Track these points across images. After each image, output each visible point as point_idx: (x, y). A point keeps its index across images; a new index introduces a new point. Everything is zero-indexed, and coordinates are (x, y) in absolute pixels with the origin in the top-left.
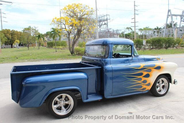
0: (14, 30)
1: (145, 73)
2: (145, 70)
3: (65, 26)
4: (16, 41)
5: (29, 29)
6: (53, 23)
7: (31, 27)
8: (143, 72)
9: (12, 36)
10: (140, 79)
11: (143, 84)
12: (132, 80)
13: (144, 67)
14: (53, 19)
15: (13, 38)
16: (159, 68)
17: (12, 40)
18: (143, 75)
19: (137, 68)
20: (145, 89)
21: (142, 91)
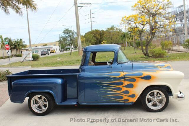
0: (103, 30)
1: (127, 83)
2: (125, 79)
3: (136, 25)
4: (103, 41)
5: (112, 28)
6: (123, 22)
7: (115, 27)
8: (123, 81)
9: (101, 36)
10: (120, 89)
11: (124, 94)
12: (108, 88)
13: (124, 75)
14: (123, 18)
15: (102, 39)
16: (148, 78)
17: (101, 40)
18: (124, 85)
19: (114, 77)
20: (128, 100)
21: (125, 103)
